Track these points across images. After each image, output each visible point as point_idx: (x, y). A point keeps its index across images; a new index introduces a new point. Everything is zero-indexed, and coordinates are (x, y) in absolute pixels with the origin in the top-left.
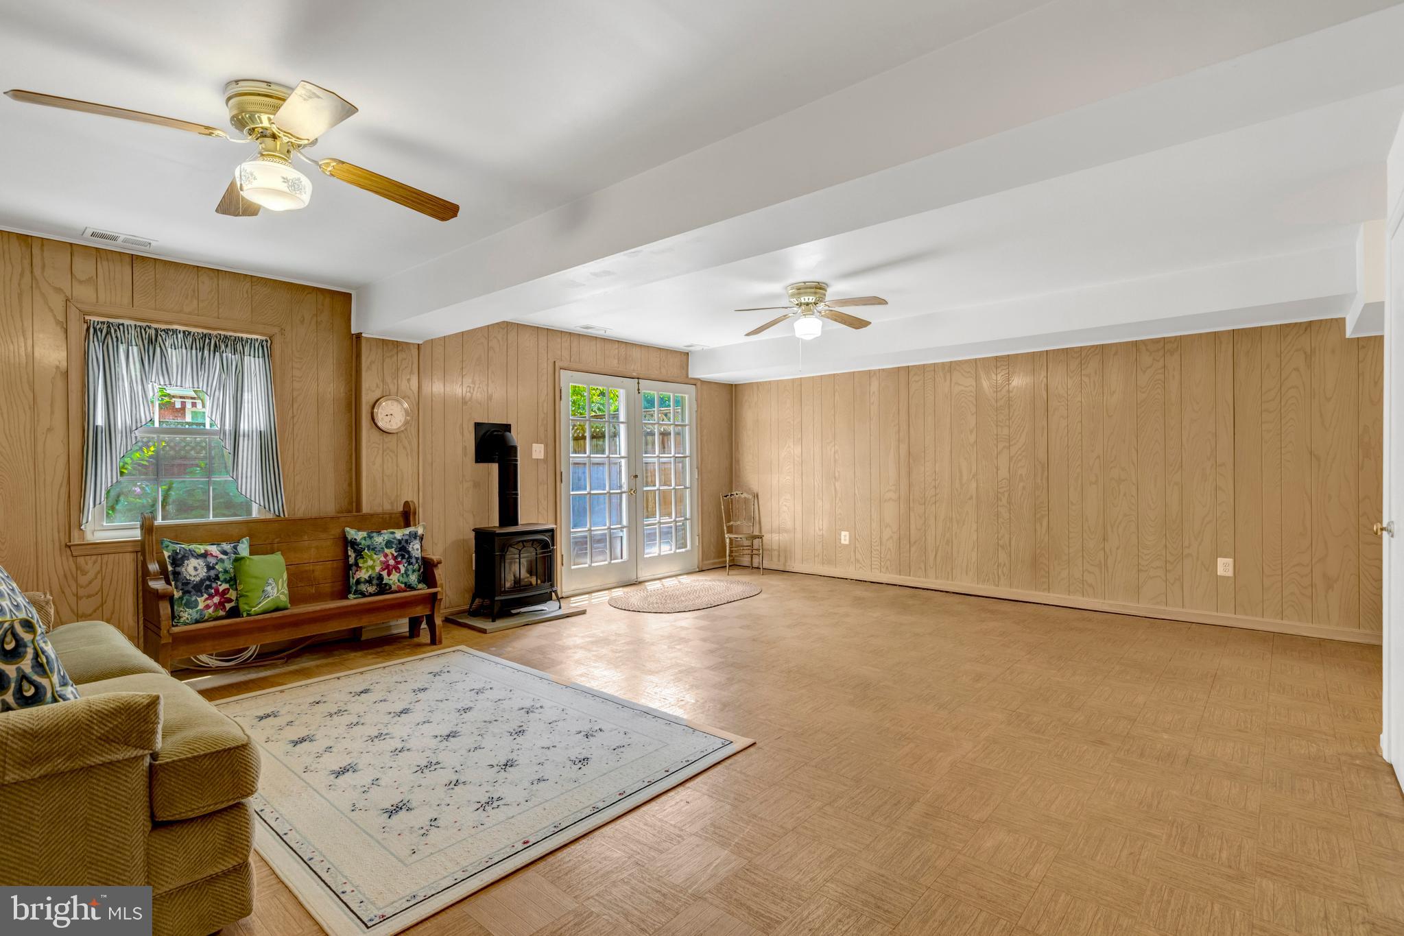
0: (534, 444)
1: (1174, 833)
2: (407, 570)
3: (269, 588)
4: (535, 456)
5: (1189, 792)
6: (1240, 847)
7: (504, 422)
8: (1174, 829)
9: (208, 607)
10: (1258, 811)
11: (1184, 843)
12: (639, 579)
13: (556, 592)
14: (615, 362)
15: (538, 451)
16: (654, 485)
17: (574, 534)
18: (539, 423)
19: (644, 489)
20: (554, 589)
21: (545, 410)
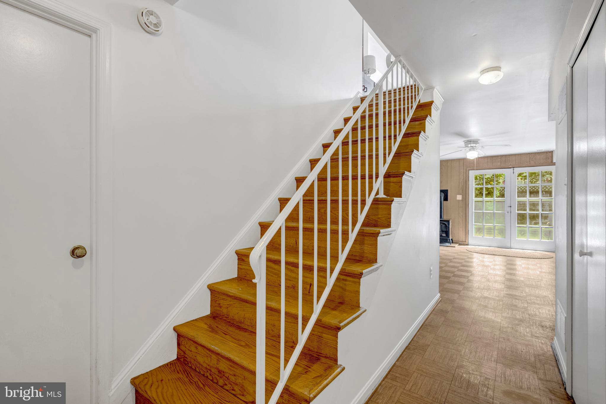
0: (457, 195)
4: (458, 199)
7: (446, 189)
12: (511, 247)
13: (449, 239)
14: (499, 164)
15: (459, 197)
16: (526, 211)
17: (475, 225)
18: (460, 188)
19: (517, 212)
20: (449, 238)
21: (462, 184)
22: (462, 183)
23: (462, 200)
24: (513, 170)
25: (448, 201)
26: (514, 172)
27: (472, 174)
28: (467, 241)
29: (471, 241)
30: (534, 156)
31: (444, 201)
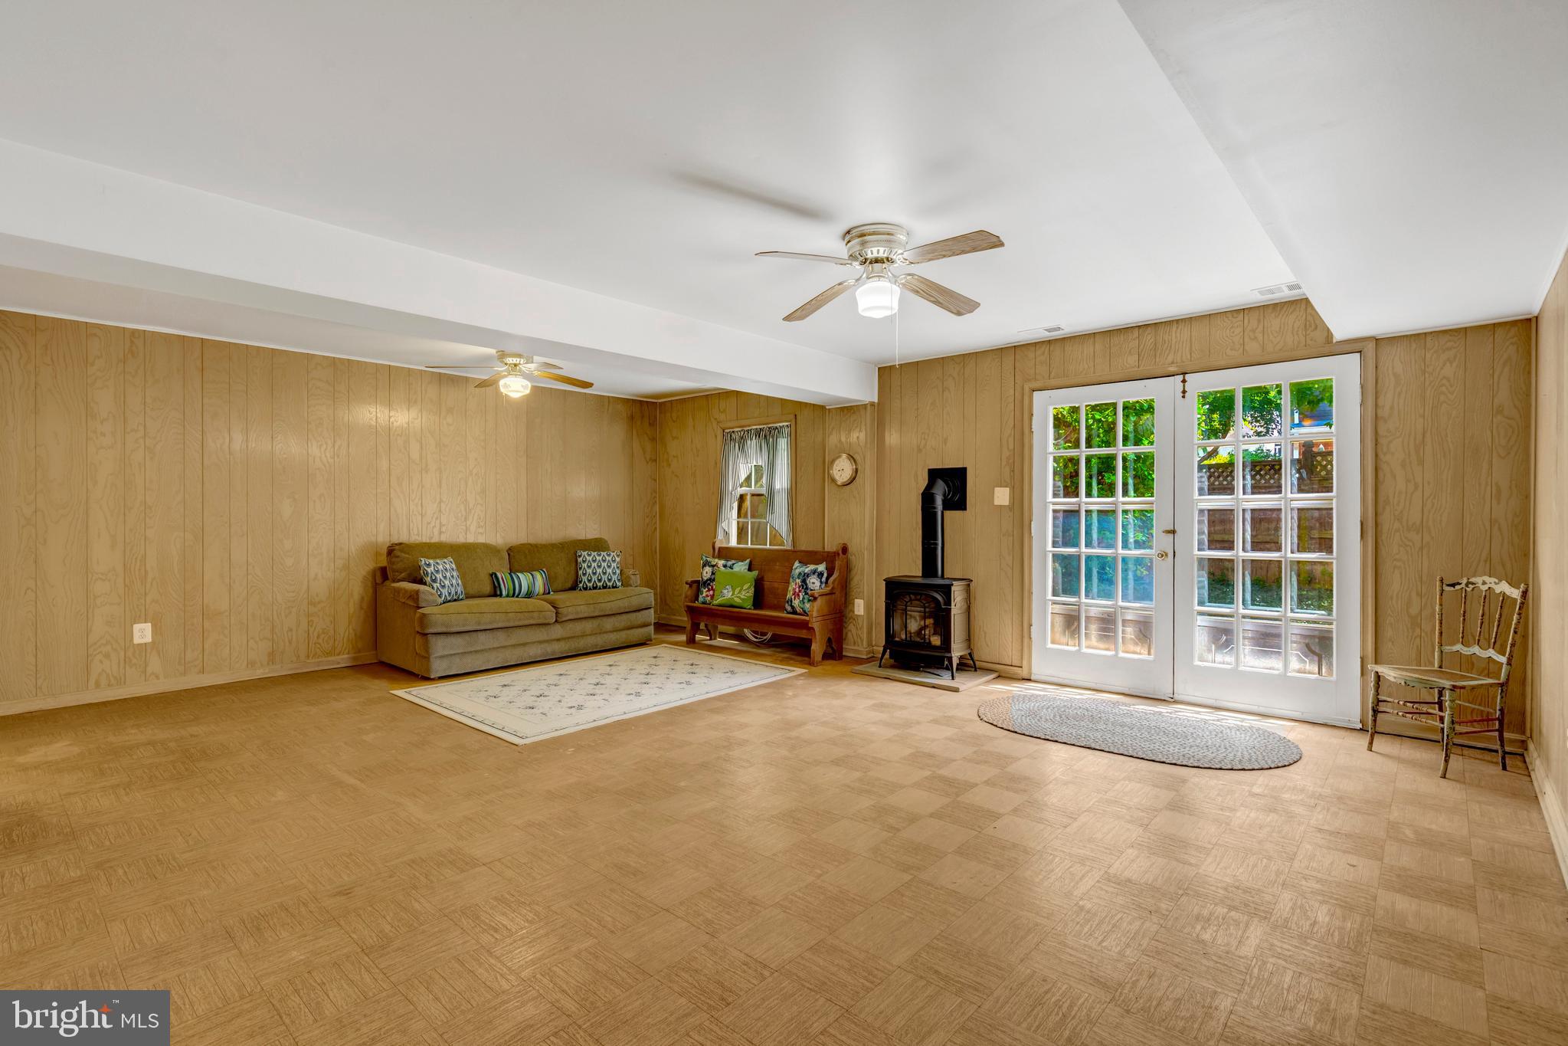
0: (996, 489)
1: (172, 862)
2: (804, 598)
3: (725, 591)
4: (997, 502)
5: (192, 901)
6: (110, 885)
7: (960, 466)
8: (175, 864)
9: (707, 596)
10: (108, 924)
11: (158, 861)
12: (1176, 697)
13: (950, 659)
14: (1132, 360)
15: (1002, 496)
16: (1231, 548)
17: (1054, 603)
18: (1004, 463)
19: (1196, 552)
20: (948, 655)
21: (1011, 447)
22: (1011, 440)
23: (1011, 507)
24: (1184, 381)
25: (965, 509)
26: (1184, 392)
27: (1047, 406)
28: (1025, 664)
29: (1039, 666)
30: (1259, 321)
31: (947, 513)
